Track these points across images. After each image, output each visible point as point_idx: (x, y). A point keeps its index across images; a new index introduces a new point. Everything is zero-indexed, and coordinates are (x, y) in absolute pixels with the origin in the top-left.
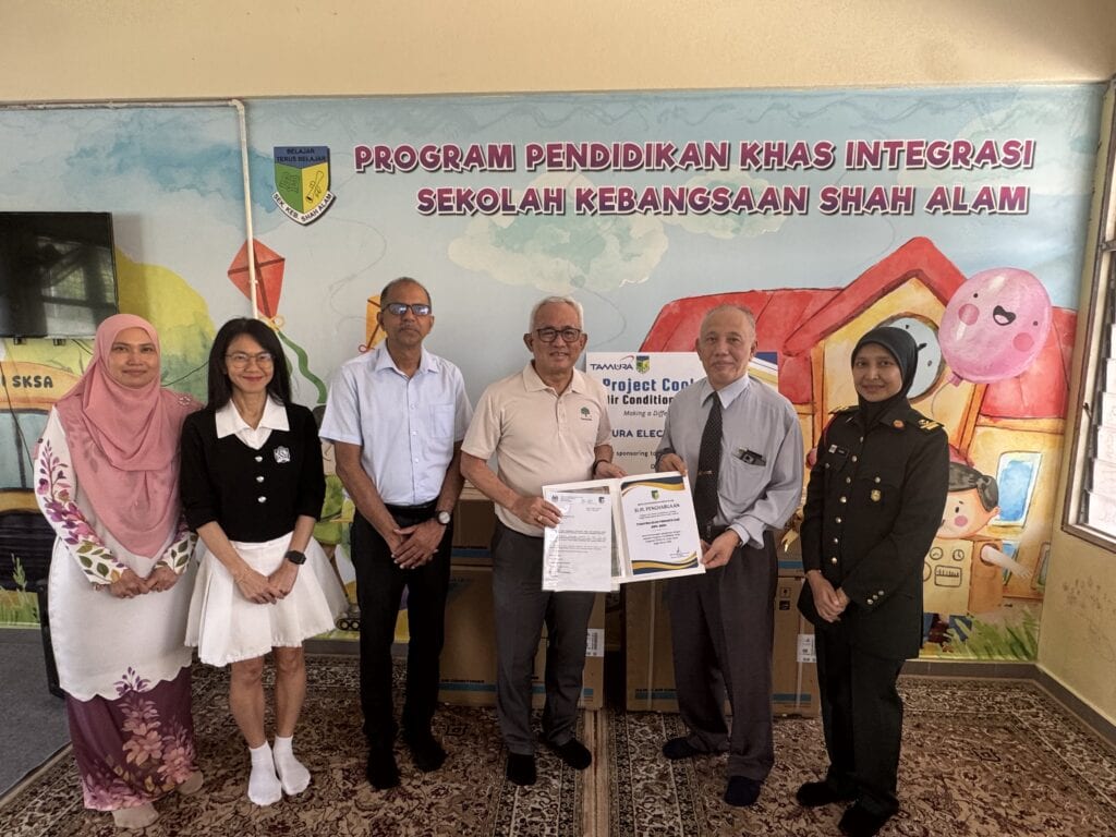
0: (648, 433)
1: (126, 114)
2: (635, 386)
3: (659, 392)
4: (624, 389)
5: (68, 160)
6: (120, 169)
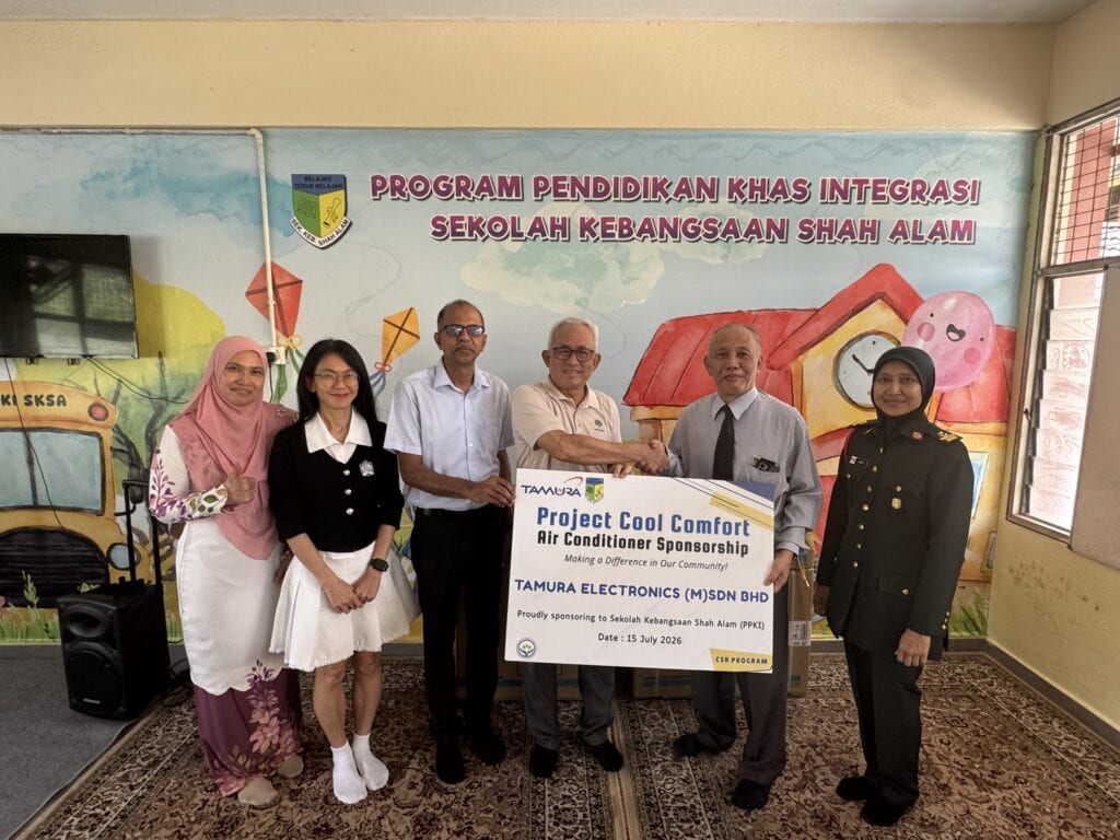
0: (596, 589)
1: (143, 140)
2: (582, 520)
3: (615, 530)
4: (567, 524)
5: (84, 185)
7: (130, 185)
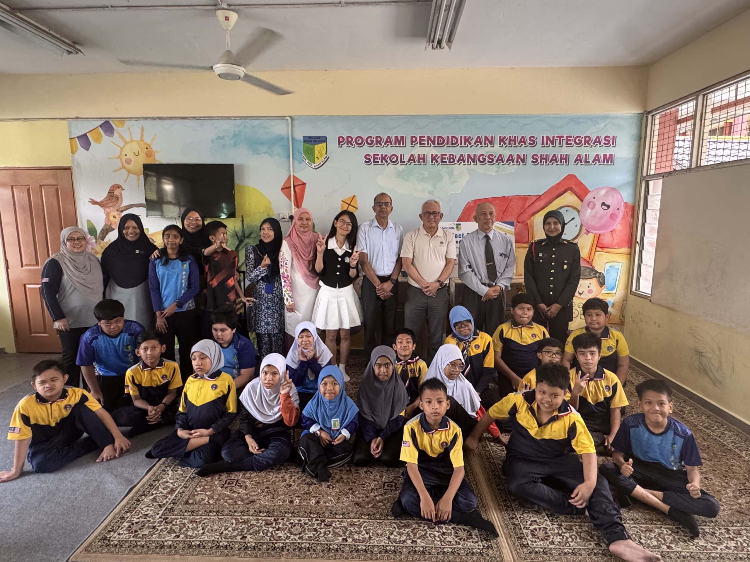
1: (238, 122)
5: (212, 142)
6: (235, 145)
7: (232, 141)
